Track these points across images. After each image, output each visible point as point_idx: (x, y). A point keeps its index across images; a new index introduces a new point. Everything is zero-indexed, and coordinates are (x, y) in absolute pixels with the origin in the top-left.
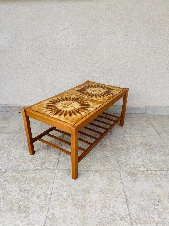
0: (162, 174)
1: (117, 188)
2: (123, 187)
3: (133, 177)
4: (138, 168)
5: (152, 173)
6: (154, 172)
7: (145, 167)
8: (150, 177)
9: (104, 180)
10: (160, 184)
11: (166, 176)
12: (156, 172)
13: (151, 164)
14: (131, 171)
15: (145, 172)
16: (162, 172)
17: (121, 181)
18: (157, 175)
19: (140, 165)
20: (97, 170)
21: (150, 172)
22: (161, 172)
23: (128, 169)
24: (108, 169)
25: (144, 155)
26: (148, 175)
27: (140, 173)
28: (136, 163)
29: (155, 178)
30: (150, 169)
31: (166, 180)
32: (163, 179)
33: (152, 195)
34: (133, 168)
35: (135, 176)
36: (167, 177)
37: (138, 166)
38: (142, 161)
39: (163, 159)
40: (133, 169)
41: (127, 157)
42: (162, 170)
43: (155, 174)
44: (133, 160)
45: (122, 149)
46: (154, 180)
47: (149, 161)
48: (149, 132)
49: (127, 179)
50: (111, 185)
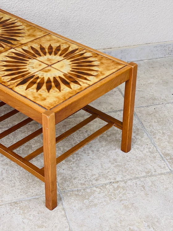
0: (136, 184)
1: (56, 227)
2: (67, 224)
3: (85, 201)
4: (94, 182)
5: (118, 187)
6: (122, 184)
7: (106, 178)
8: (115, 194)
9: (31, 218)
10: (133, 204)
11: (143, 186)
12: (125, 183)
13: (116, 170)
14: (80, 190)
15: (107, 186)
16: (137, 180)
17: (63, 213)
18: (127, 188)
19: (97, 176)
20: (16, 203)
21: (116, 185)
22: (134, 181)
23: (75, 187)
24: (37, 195)
25: (104, 155)
26: (111, 191)
27: (98, 190)
28: (90, 174)
29: (124, 194)
30: (115, 179)
31: (142, 193)
32: (137, 193)
33: (119, 225)
34: (84, 184)
35: (88, 199)
36: (144, 188)
37: (94, 177)
38: (100, 166)
39: (137, 156)
40: (84, 186)
41: (73, 165)
42: (137, 176)
43: (124, 188)
44: (84, 168)
45: (62, 149)
46: (123, 198)
47: (113, 165)
48: (112, 106)
49: (75, 206)
50: (45, 224)
